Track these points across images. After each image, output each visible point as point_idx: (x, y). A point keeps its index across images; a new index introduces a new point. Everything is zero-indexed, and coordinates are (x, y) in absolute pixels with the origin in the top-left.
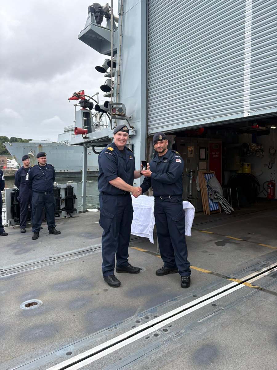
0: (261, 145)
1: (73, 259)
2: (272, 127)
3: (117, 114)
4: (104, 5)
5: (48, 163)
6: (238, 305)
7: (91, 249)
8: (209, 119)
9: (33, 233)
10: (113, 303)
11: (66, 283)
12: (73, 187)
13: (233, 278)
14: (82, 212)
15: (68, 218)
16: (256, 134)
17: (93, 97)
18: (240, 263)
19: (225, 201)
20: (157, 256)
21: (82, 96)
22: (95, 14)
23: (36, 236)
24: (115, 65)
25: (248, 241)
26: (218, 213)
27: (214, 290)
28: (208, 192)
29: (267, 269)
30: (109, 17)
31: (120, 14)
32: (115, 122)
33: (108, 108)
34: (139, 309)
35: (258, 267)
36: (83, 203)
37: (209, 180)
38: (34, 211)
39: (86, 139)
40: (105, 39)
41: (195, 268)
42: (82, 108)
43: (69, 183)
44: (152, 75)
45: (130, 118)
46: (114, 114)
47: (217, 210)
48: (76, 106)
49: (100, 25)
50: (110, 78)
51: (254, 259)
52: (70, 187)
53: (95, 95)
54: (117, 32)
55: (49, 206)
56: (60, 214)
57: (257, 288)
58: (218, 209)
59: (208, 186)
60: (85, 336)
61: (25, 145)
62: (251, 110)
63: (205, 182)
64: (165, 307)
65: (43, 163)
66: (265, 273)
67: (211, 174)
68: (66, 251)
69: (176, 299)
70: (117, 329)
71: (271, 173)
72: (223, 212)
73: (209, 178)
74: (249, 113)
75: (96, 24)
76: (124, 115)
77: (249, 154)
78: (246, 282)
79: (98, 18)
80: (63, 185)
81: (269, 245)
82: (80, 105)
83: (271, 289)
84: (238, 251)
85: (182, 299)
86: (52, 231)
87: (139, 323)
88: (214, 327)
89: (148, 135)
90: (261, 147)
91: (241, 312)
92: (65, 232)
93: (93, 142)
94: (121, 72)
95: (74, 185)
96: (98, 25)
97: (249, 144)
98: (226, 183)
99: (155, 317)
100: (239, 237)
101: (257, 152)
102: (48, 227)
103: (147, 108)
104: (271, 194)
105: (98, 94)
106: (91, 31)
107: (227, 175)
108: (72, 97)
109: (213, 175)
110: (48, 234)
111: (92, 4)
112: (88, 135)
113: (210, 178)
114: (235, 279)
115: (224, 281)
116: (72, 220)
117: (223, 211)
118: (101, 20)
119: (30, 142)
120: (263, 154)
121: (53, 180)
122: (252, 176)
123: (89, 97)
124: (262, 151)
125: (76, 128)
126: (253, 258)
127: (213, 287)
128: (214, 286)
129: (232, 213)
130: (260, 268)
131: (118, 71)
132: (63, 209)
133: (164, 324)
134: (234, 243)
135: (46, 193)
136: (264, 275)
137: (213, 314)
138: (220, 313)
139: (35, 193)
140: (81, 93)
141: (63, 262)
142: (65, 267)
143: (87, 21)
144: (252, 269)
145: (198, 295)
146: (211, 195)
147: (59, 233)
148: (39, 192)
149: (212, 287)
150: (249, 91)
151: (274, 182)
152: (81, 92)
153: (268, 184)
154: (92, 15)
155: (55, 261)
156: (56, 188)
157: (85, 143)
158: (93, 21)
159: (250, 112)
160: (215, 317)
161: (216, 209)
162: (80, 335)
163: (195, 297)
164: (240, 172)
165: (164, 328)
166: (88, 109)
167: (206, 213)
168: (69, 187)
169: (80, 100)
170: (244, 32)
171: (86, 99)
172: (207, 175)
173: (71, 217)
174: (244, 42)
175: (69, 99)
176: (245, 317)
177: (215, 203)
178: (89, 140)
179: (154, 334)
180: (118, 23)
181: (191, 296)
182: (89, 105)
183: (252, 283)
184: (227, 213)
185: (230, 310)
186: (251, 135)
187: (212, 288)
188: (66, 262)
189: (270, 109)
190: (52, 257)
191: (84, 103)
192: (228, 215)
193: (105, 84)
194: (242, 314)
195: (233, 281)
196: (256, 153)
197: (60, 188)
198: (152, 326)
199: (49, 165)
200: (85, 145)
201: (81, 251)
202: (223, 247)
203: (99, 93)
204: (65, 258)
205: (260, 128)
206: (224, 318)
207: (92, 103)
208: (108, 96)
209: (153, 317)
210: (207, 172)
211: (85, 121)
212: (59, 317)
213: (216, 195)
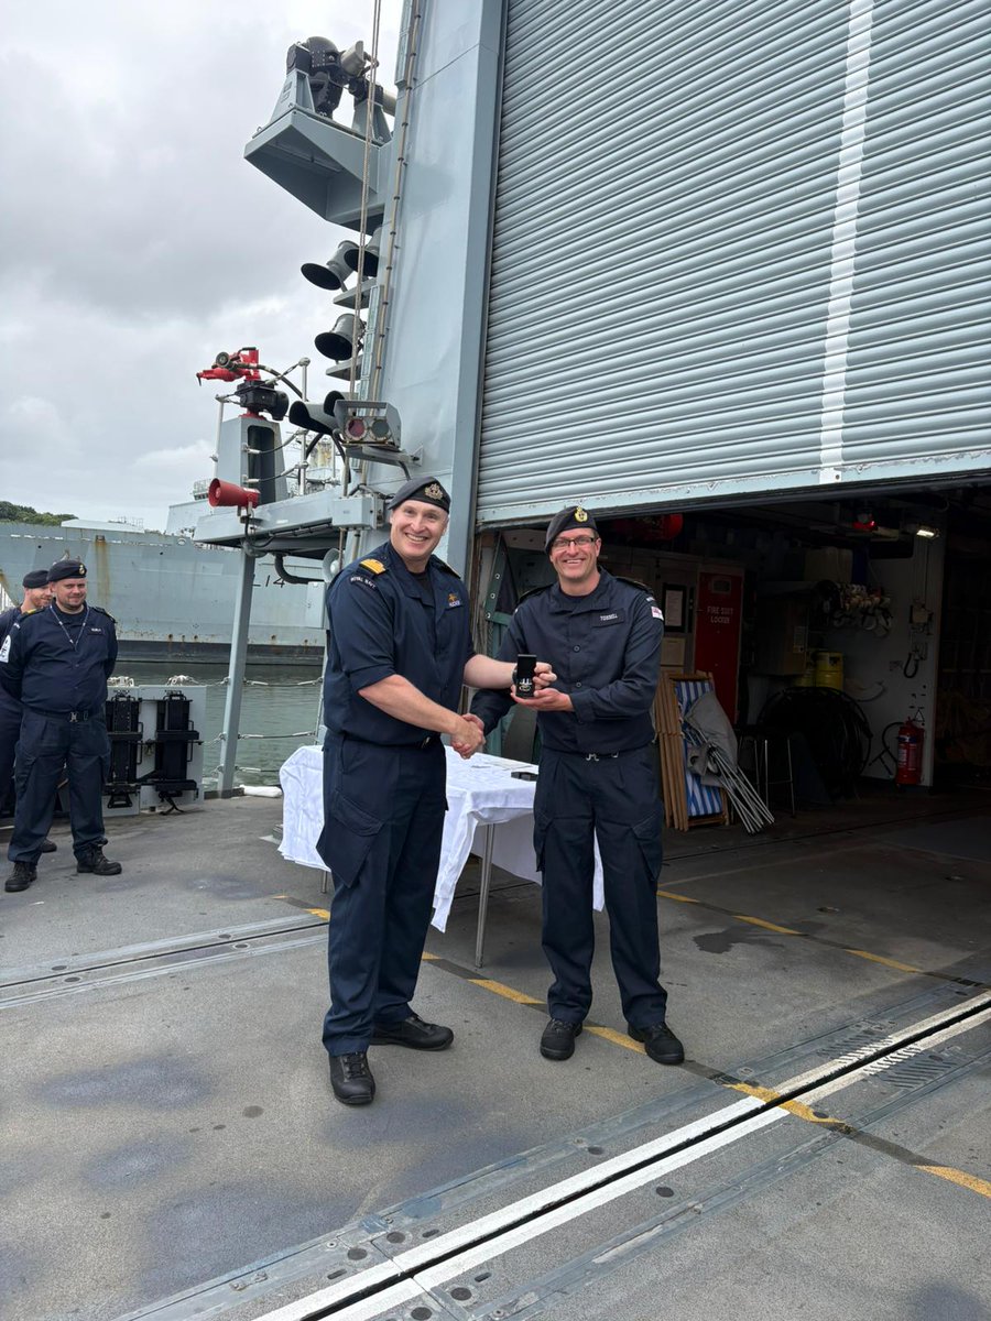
0: (883, 593)
1: (147, 976)
2: (922, 533)
3: (368, 439)
4: (347, 49)
5: (91, 603)
6: (756, 1195)
7: (226, 940)
8: (697, 485)
9: (13, 864)
10: (275, 1170)
11: (102, 1075)
12: (188, 699)
13: (746, 1082)
14: (220, 794)
15: (162, 813)
16: (869, 553)
17: (286, 373)
18: (777, 1023)
19: (745, 782)
20: (475, 981)
21: (248, 367)
22: (311, 75)
23: (24, 877)
24: (371, 265)
25: (815, 939)
26: (717, 825)
27: (672, 1128)
28: (686, 749)
29: (874, 1050)
30: (361, 90)
31: (401, 85)
32: (359, 471)
33: (332, 415)
34: (370, 1199)
35: (841, 1042)
36: (227, 759)
37: (690, 703)
38: (22, 784)
39: (250, 526)
40: (343, 168)
41: (607, 1037)
42: (245, 410)
43: (179, 682)
44: (505, 311)
45: (416, 459)
46: (356, 439)
47: (714, 814)
48: (225, 404)
49: (330, 115)
50: (352, 311)
51: (832, 1009)
52: (178, 698)
53: (294, 367)
54: (390, 147)
55: (85, 765)
56: (132, 797)
57: (833, 1128)
58: (717, 810)
59: (686, 725)
60: (133, 1309)
61: (44, 533)
62: (845, 460)
63: (674, 710)
64: (474, 1193)
65: (72, 602)
66: (868, 1067)
67: (699, 684)
68: (128, 944)
69: (522, 1161)
70: (270, 1281)
71: (914, 695)
72: (734, 824)
73: (693, 697)
74: (839, 473)
75: (313, 112)
76: (392, 448)
77: (839, 620)
78: (795, 1099)
79: (323, 93)
80: (155, 691)
81: (887, 955)
82: (238, 399)
83: (883, 1131)
84: (777, 976)
85: (544, 1162)
86: (91, 860)
87: (362, 1258)
88: (654, 1284)
89: (477, 528)
90: (882, 601)
91: (765, 1225)
92: (138, 869)
93: (275, 539)
94: (392, 290)
95: (196, 692)
96: (319, 116)
97: (839, 586)
98: (752, 718)
99: (431, 1234)
100: (783, 921)
101: (868, 618)
102: (74, 846)
103: (481, 428)
104: (907, 766)
105: (305, 363)
106: (290, 135)
107: (757, 689)
108: (210, 368)
109: (707, 689)
110: (75, 870)
111: (304, 41)
112: (257, 512)
113: (697, 698)
114: (754, 1084)
115: (714, 1091)
116: (176, 823)
117: (736, 820)
118: (333, 100)
119: (65, 524)
120: (887, 623)
121: (108, 667)
122: (848, 700)
123: (273, 372)
124: (886, 613)
125: (216, 483)
126: (829, 1004)
127: (670, 1114)
128: (672, 1110)
129: (767, 828)
130: (851, 1047)
131: (382, 287)
132: (144, 781)
133: (459, 1266)
134: (764, 943)
135: (74, 717)
136: (862, 1074)
137: (657, 1230)
138: (684, 1225)
139: (33, 715)
140: (244, 356)
141: (107, 988)
142: (109, 1009)
143: (282, 100)
144: (819, 1048)
145: (607, 1148)
146: (694, 759)
147: (114, 870)
148: (47, 711)
149: (665, 1113)
150: (842, 393)
151: (919, 725)
152: (247, 353)
153: (900, 733)
154: (300, 78)
155: (75, 984)
156: (125, 699)
157: (247, 537)
158: (301, 98)
159: (842, 469)
160: (662, 1242)
161: (710, 811)
162: (110, 1305)
163: (597, 1154)
164: (804, 683)
165: (457, 1286)
166: (268, 416)
167: (672, 825)
168: (174, 698)
169: (241, 380)
170: (835, 181)
171: (263, 379)
172: (683, 684)
173: (174, 812)
174: (833, 218)
175: (199, 376)
176: (777, 1247)
177: (708, 787)
178: (261, 529)
179: (413, 1307)
180: (393, 118)
181: (583, 1150)
182: (272, 404)
183: (815, 1105)
184: (750, 829)
185: (724, 1215)
186: (847, 554)
187: (664, 1117)
188: (116, 987)
189: (913, 463)
190: (63, 964)
191: (255, 394)
192: (751, 835)
193: (335, 332)
194: (765, 1234)
195: (746, 1096)
196: (863, 620)
197: (140, 699)
198: (411, 1274)
199: (95, 610)
200: (245, 545)
201: (186, 945)
202: (723, 957)
203: (309, 362)
204: (116, 972)
205: (881, 531)
206: (697, 1245)
207: (284, 396)
208: (344, 375)
209: (420, 1237)
210: (686, 677)
211: (252, 458)
212: (41, 1220)
213: (715, 759)
